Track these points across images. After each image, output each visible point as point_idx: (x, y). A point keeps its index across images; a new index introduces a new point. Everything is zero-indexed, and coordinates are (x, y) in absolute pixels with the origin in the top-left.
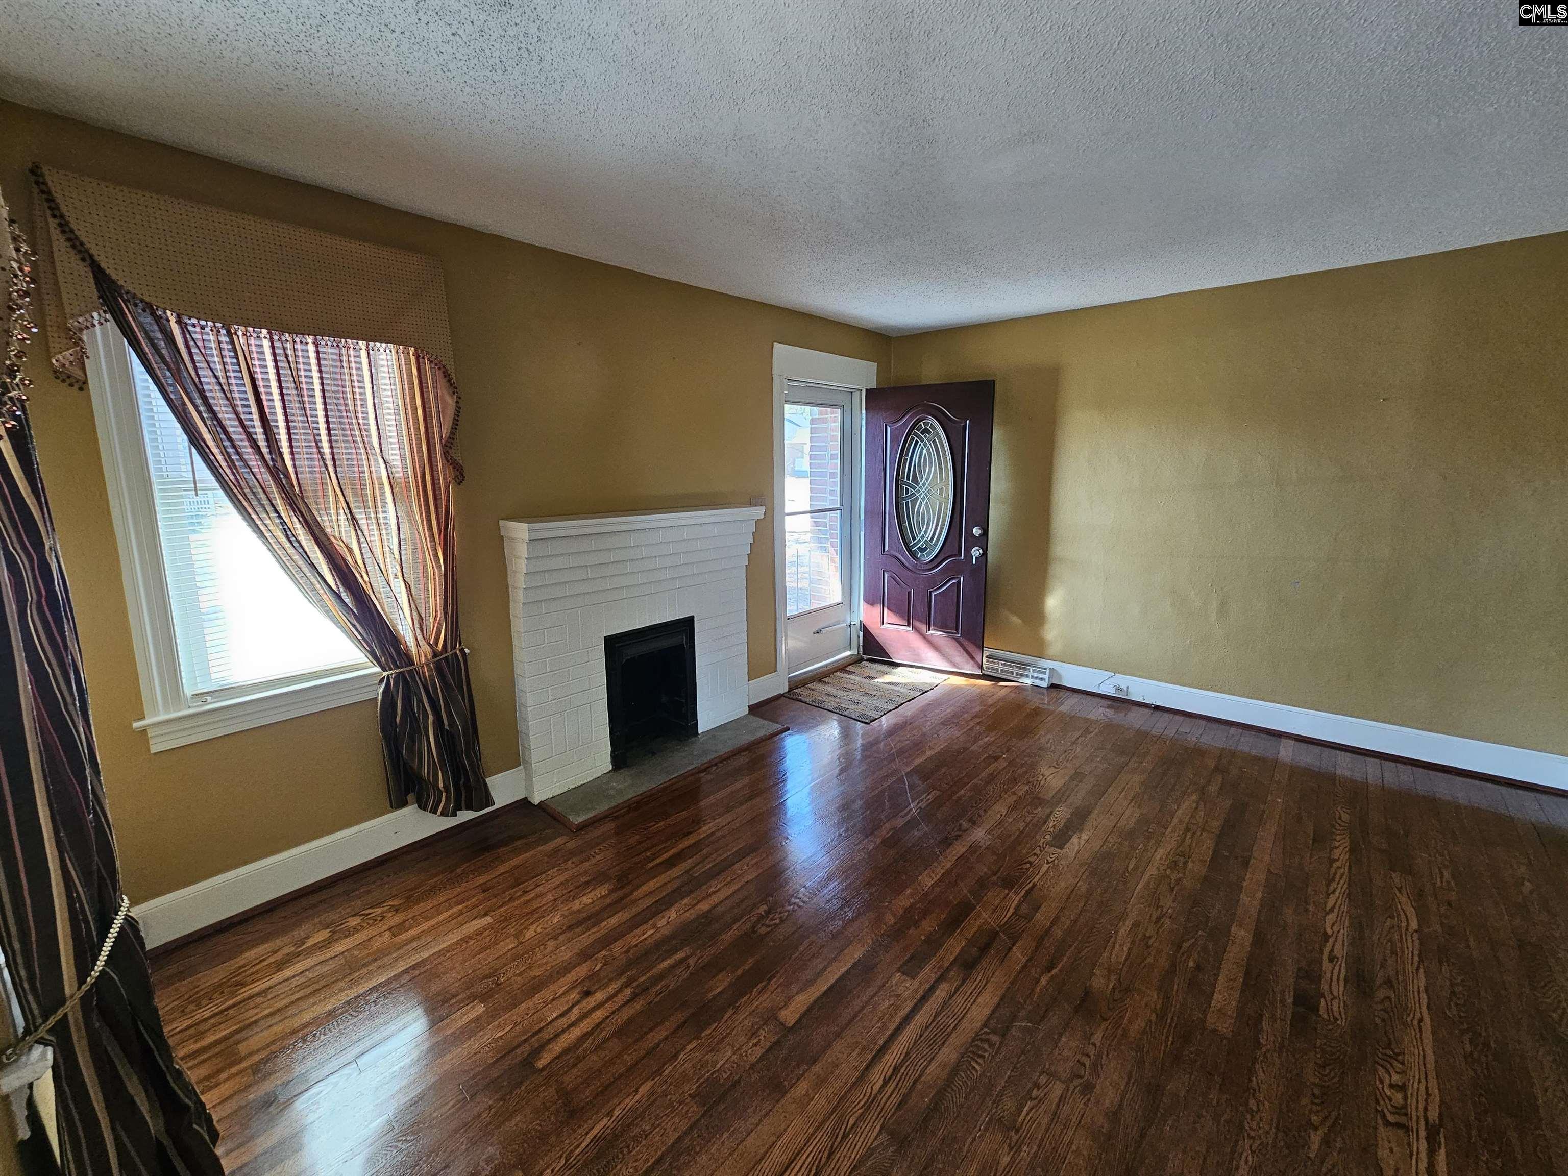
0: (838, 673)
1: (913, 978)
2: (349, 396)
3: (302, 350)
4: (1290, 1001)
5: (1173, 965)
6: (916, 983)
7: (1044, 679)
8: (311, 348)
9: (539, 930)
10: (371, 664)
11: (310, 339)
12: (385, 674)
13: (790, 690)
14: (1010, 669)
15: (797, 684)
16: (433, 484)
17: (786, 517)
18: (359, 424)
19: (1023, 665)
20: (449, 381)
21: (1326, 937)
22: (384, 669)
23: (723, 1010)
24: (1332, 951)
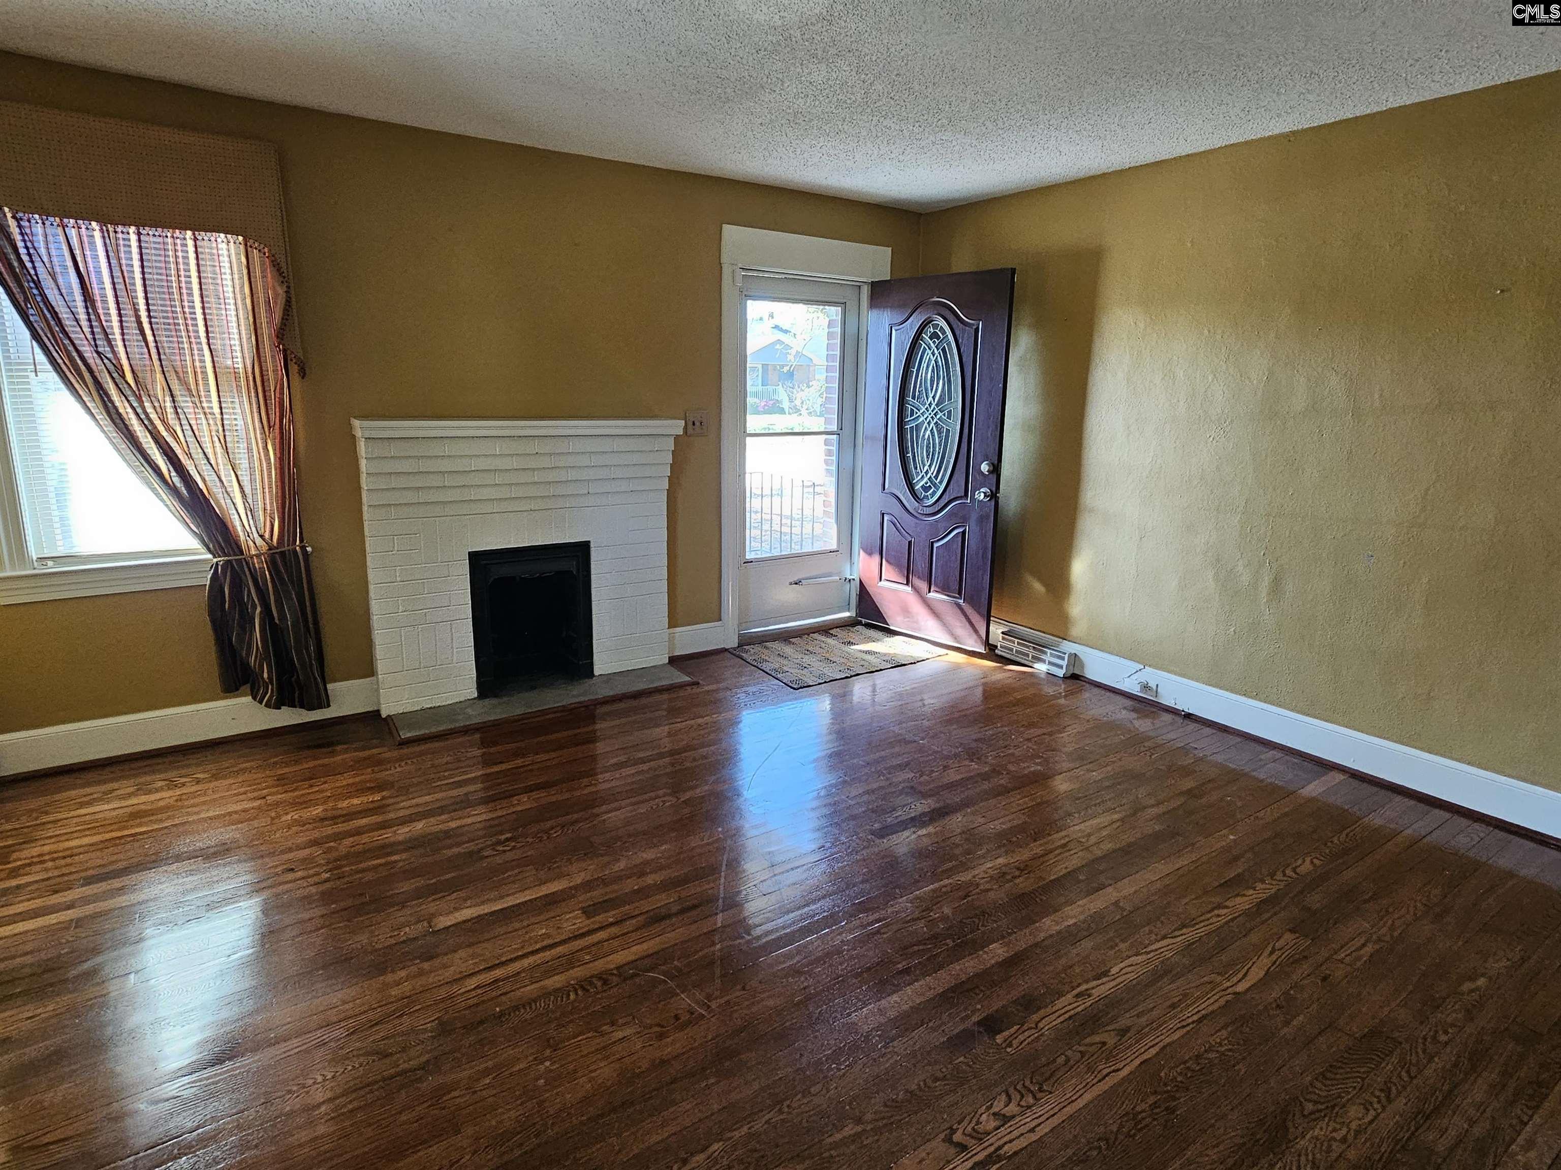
0: (816, 635)
1: (588, 918)
2: (174, 285)
3: (124, 239)
4: (975, 1019)
6: (588, 922)
7: (1061, 667)
8: (133, 238)
9: (296, 817)
10: (203, 551)
11: (132, 229)
12: (215, 560)
13: (740, 645)
14: (1025, 650)
15: (746, 641)
16: (262, 376)
17: (748, 439)
18: (184, 313)
19: (1040, 646)
20: (278, 270)
21: (1104, 974)
22: (215, 557)
23: (391, 905)
24: (1092, 989)
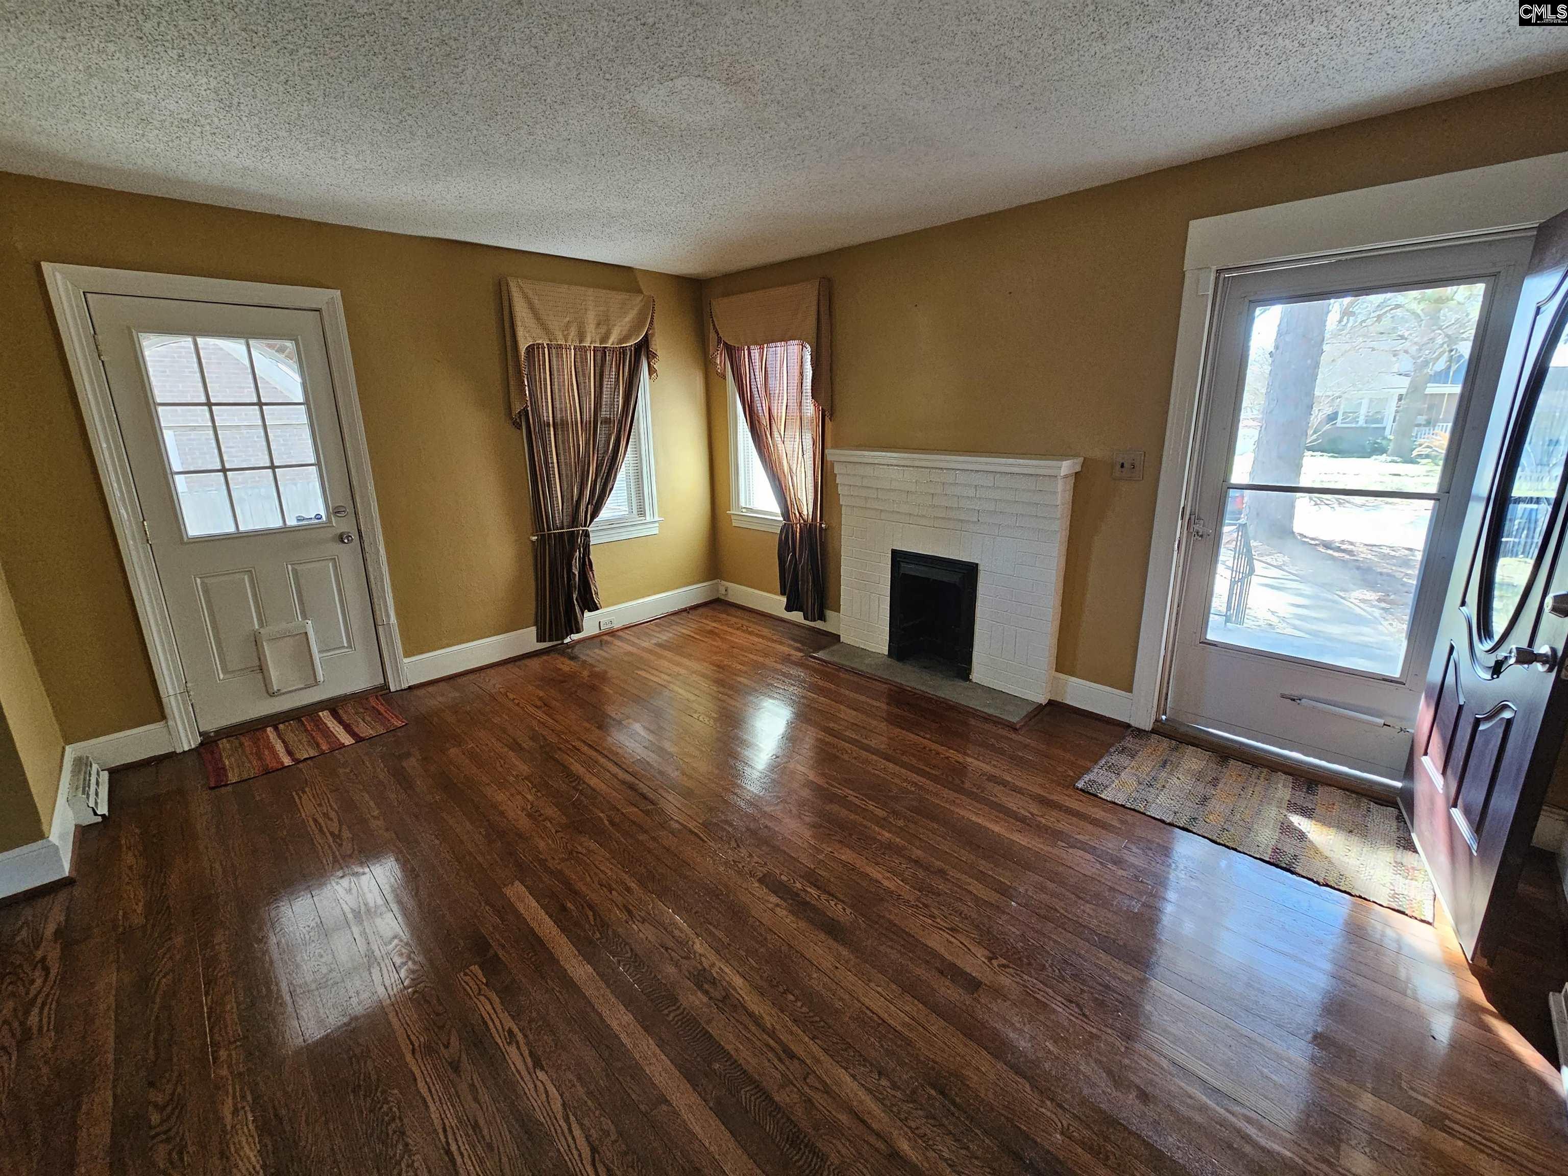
4: (501, 953)
5: (576, 893)
12: (784, 522)
13: (1153, 731)
21: (538, 1064)
24: (518, 1048)
